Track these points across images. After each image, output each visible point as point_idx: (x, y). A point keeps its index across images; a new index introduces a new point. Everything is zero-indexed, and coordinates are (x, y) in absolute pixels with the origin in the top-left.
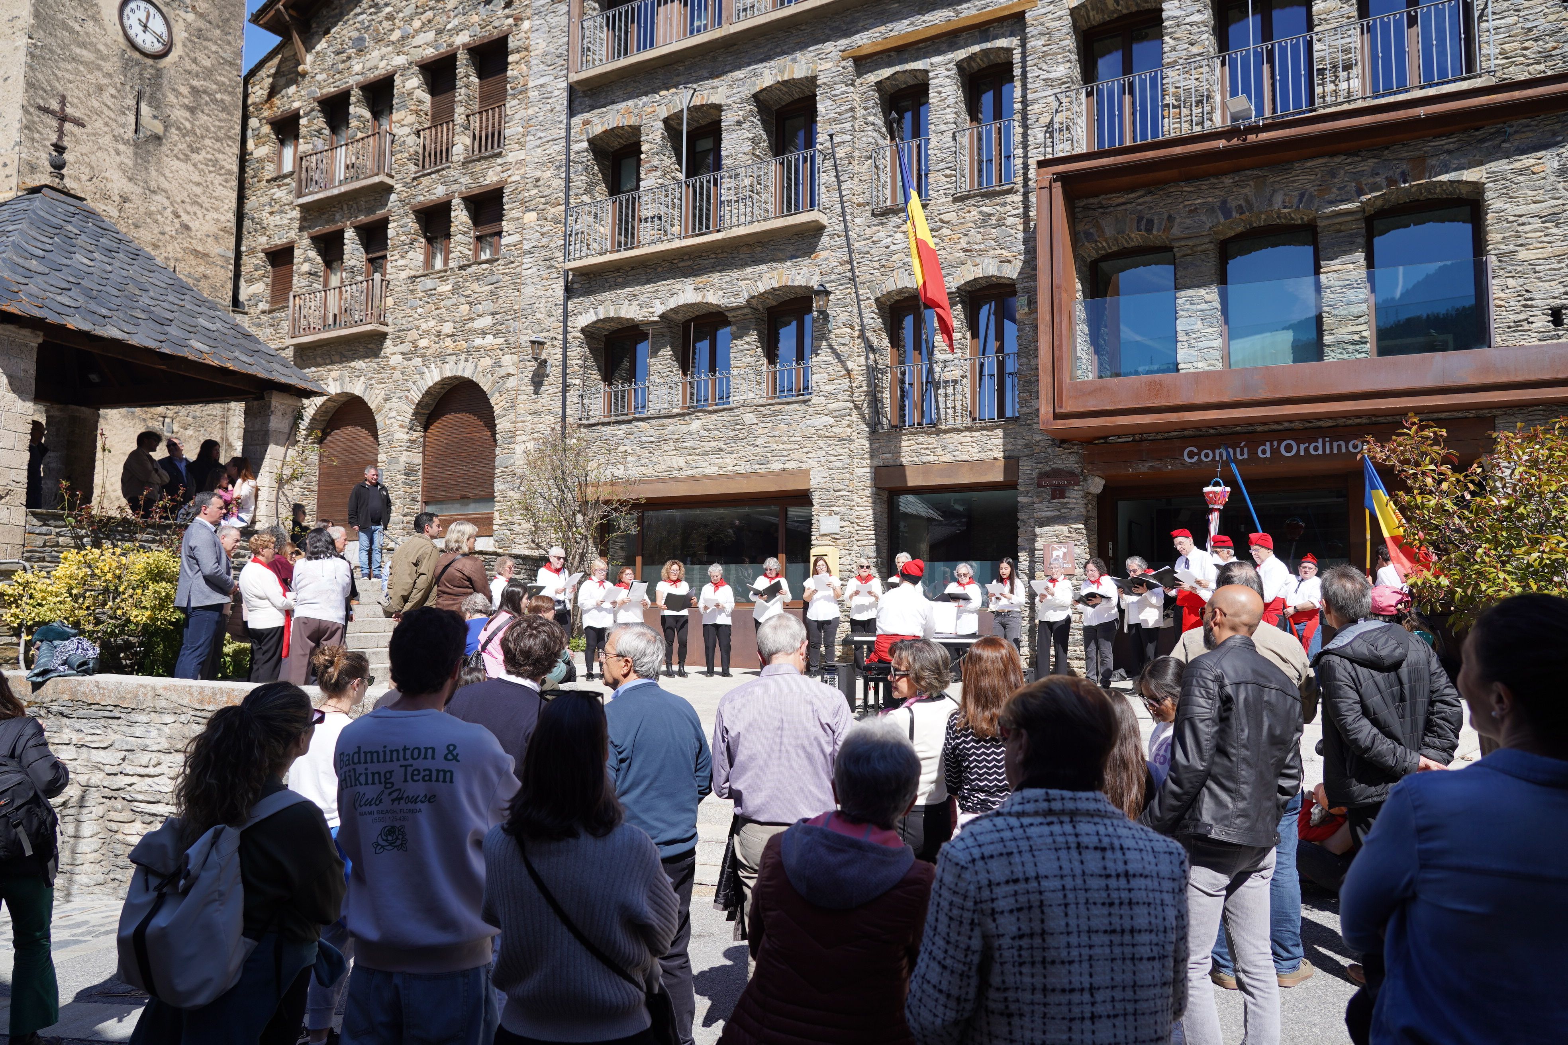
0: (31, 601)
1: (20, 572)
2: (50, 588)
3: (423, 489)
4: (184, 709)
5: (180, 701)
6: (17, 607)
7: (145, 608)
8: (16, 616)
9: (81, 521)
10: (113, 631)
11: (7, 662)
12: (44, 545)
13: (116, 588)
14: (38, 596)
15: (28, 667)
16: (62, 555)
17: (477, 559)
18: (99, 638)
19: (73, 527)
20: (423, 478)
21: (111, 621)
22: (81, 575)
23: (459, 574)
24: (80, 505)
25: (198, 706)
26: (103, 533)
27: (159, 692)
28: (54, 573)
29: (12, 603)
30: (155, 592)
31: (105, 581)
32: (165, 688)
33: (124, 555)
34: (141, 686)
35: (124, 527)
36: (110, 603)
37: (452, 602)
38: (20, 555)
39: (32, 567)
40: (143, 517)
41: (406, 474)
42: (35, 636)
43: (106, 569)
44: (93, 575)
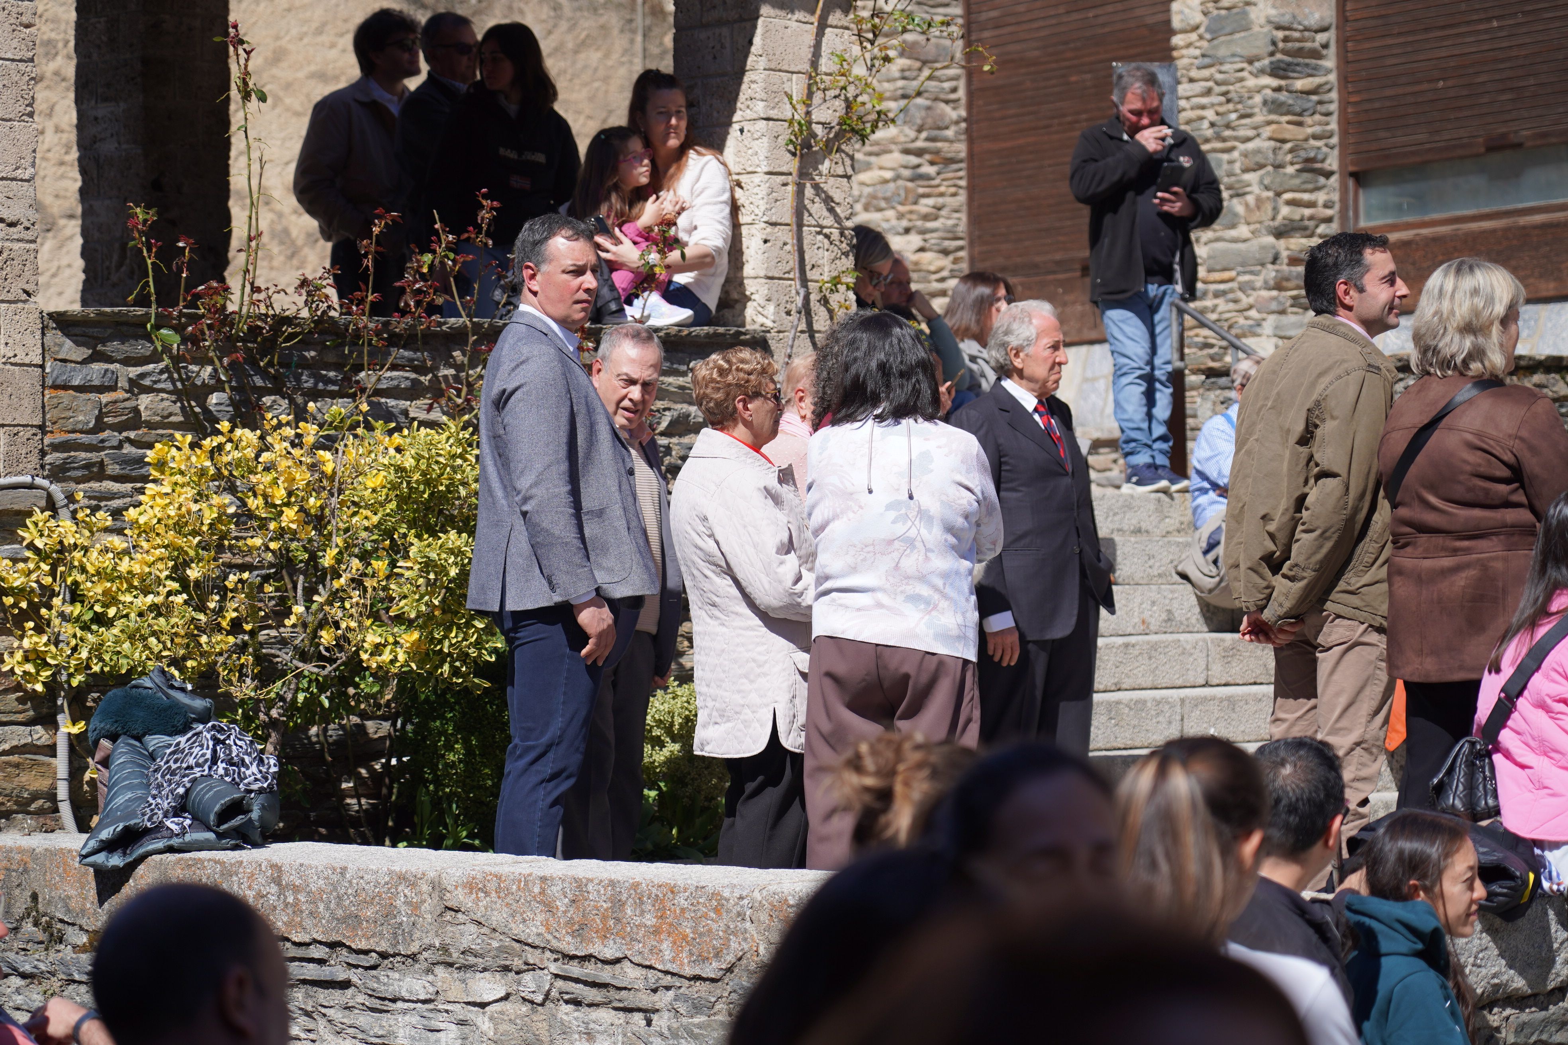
0: (77, 609)
1: (39, 516)
2: (124, 566)
3: (1344, 122)
4: (533, 957)
5: (518, 930)
6: (39, 630)
7: (400, 619)
8: (35, 657)
9: (195, 340)
10: (312, 701)
11: (23, 807)
12: (100, 426)
13: (313, 558)
14: (95, 590)
15: (83, 826)
16: (151, 456)
17: (1531, 396)
18: (273, 723)
19: (176, 360)
20: (1344, 80)
21: (308, 668)
22: (209, 516)
23: (1474, 458)
24: (191, 284)
25: (569, 945)
26: (264, 374)
27: (459, 897)
28: (132, 513)
29: (24, 616)
30: (428, 565)
31: (281, 533)
32: (471, 886)
33: (328, 443)
34: (402, 878)
35: (322, 349)
36: (299, 609)
37: (1447, 562)
38: (34, 459)
39: (71, 498)
40: (376, 310)
41: (1277, 71)
42: (95, 722)
43: (279, 495)
44: (244, 516)
